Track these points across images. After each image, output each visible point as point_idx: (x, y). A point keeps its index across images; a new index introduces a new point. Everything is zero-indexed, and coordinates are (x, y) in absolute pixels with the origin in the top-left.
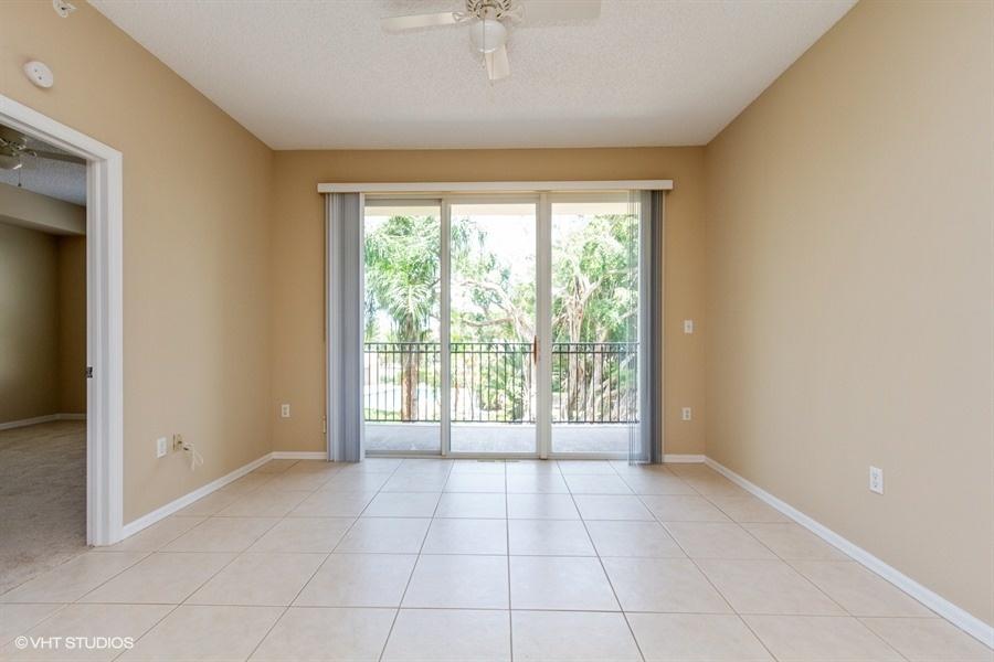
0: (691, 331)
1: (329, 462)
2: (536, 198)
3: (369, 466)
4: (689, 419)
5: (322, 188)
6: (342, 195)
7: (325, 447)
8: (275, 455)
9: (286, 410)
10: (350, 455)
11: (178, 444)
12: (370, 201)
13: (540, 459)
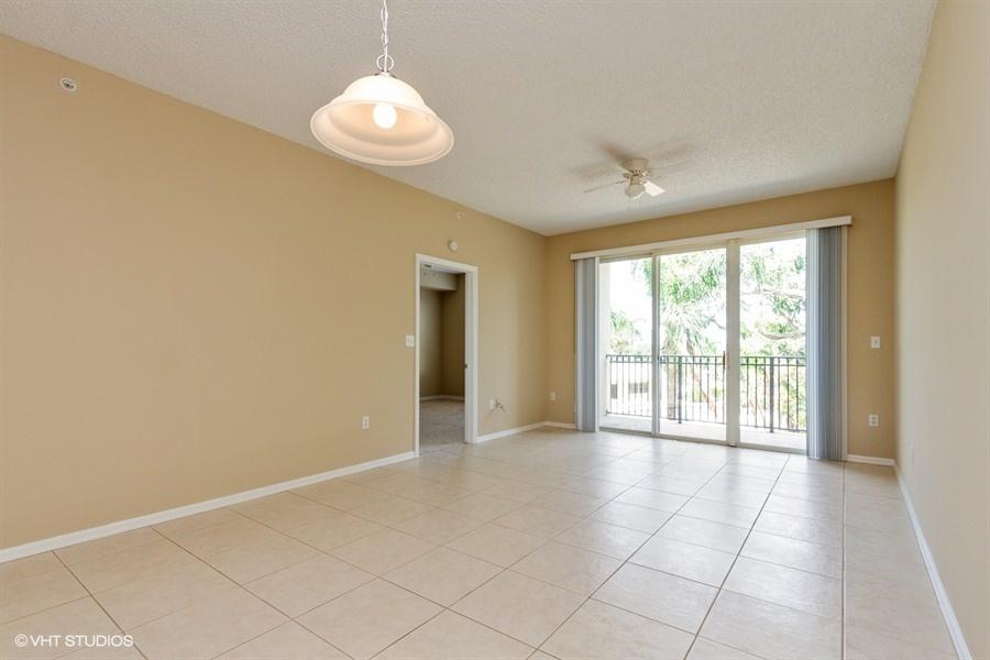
0: (878, 346)
1: (576, 430)
2: (725, 244)
3: (599, 434)
4: (877, 425)
5: (573, 257)
6: (585, 259)
7: (574, 421)
8: (547, 423)
9: (553, 396)
10: (589, 429)
11: (497, 404)
12: (604, 260)
13: (728, 445)
